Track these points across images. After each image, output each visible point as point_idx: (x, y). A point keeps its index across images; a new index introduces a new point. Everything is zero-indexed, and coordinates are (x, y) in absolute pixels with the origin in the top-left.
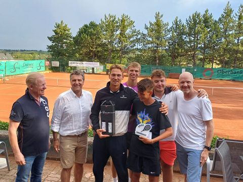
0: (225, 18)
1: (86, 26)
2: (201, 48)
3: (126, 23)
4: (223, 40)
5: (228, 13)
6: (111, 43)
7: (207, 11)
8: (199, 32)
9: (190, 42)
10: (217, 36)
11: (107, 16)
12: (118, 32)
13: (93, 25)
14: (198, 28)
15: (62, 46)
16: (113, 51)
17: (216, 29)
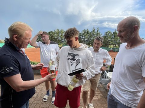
0: (93, 31)
1: (49, 32)
2: (86, 40)
3: (63, 32)
4: (92, 38)
5: (94, 30)
6: (58, 38)
7: (88, 29)
8: (85, 36)
9: (83, 38)
10: (91, 37)
11: (57, 29)
12: (60, 35)
13: (52, 32)
14: (85, 34)
15: (41, 39)
16: (58, 41)
17: (90, 35)
